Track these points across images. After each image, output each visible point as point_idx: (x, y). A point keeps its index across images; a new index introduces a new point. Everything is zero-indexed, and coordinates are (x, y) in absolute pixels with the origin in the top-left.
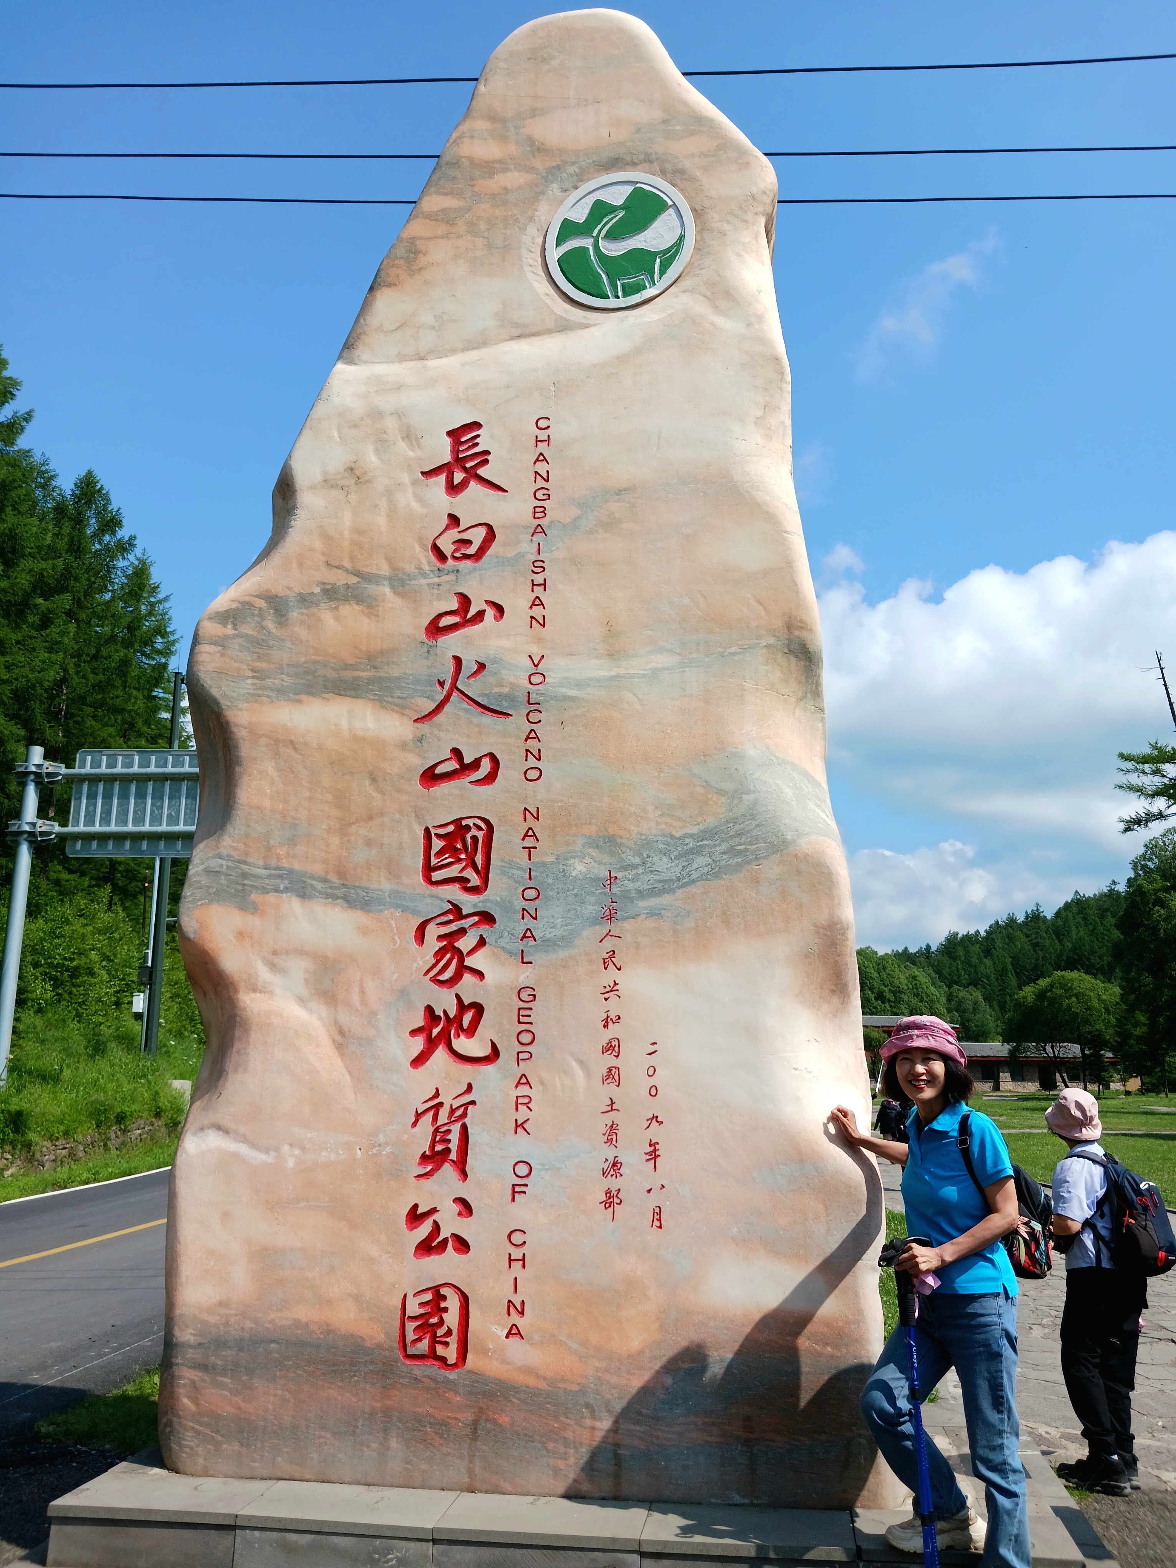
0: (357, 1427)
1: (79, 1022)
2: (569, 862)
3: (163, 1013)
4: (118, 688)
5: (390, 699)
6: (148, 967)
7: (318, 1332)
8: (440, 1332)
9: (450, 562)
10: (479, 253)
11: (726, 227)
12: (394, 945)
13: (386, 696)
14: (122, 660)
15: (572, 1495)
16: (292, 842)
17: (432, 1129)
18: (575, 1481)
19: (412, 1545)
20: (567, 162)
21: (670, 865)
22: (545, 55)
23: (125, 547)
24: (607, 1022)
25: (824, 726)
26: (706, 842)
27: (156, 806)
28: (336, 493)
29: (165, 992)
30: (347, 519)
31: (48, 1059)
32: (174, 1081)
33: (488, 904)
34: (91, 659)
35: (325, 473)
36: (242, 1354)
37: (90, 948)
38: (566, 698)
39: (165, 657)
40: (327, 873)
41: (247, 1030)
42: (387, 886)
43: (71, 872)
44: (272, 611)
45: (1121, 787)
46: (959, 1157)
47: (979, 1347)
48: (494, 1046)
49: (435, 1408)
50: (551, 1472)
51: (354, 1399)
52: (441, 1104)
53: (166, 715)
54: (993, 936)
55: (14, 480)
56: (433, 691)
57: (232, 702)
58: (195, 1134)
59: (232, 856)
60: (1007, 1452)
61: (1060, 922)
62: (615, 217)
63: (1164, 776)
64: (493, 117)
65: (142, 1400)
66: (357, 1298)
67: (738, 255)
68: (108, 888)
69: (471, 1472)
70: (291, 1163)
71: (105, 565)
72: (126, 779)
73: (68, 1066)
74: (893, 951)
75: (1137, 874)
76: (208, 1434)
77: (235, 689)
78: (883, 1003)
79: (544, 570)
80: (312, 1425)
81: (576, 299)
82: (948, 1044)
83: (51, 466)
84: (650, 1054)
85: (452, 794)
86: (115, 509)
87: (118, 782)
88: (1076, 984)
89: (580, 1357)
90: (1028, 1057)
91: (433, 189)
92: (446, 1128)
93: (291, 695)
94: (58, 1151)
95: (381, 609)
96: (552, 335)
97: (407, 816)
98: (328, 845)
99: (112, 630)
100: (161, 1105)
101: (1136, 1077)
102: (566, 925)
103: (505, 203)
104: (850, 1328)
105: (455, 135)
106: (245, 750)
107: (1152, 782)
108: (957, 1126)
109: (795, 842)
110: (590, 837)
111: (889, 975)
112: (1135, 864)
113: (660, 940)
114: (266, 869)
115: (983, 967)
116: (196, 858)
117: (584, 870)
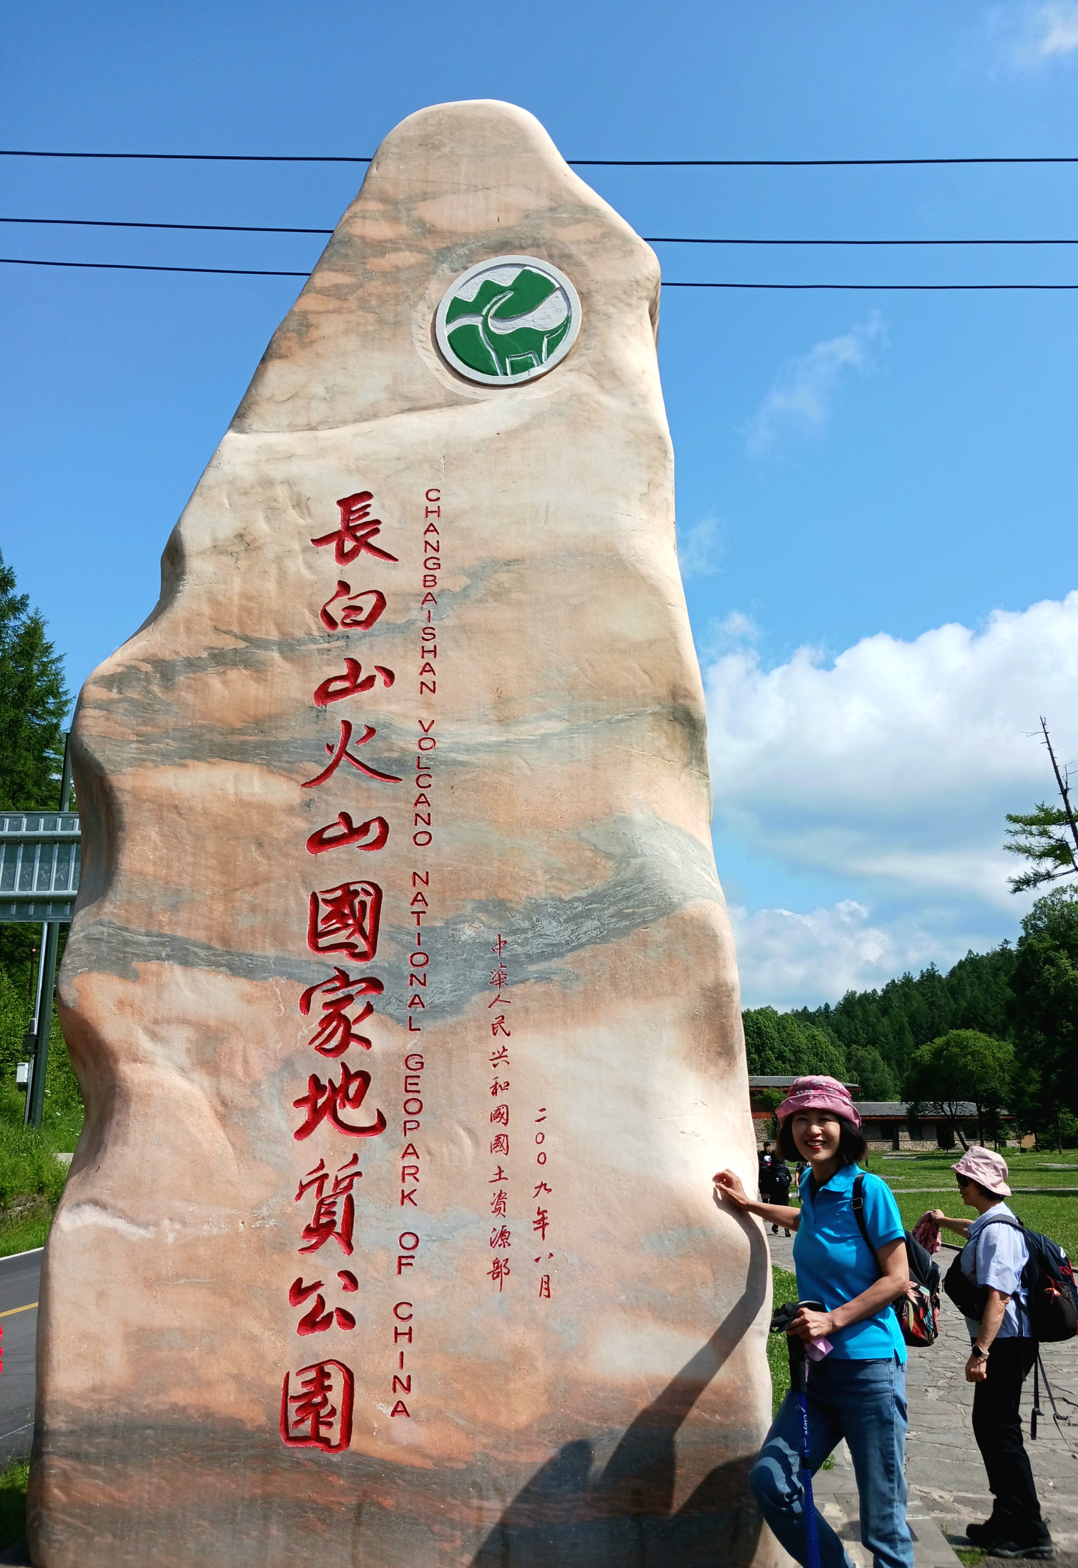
0: (236, 1515)
2: (458, 927)
3: (49, 1083)
4: (7, 749)
5: (278, 764)
6: (33, 1035)
7: (196, 1416)
8: (324, 1412)
9: (340, 628)
10: (370, 328)
11: (612, 310)
12: (279, 1014)
13: (274, 761)
14: (12, 721)
16: (175, 908)
17: (316, 1202)
20: (457, 244)
21: (559, 928)
22: (436, 142)
23: (18, 606)
24: (496, 1089)
25: (708, 792)
26: (594, 906)
27: (44, 870)
28: (225, 560)
29: (52, 1061)
30: (237, 585)
32: (56, 1154)
33: (376, 970)
35: (215, 539)
36: (116, 1441)
38: (455, 763)
39: (56, 718)
40: (210, 940)
41: (127, 1101)
42: (272, 952)
44: (158, 676)
45: (1010, 848)
46: (852, 1218)
47: (871, 1414)
48: (380, 1115)
49: (317, 1493)
50: (437, 1556)
51: (233, 1486)
52: (326, 1176)
53: (57, 777)
54: (890, 995)
56: (322, 755)
57: (115, 767)
58: (71, 1210)
59: (113, 923)
60: (896, 1521)
61: (955, 981)
62: (504, 297)
63: (1050, 837)
64: (385, 199)
65: (12, 1493)
66: (238, 1378)
67: (623, 337)
69: (354, 1558)
70: (171, 1239)
72: (13, 842)
74: (792, 1011)
75: (1028, 934)
76: (79, 1526)
77: (119, 754)
78: (784, 1063)
79: (434, 637)
80: (189, 1514)
81: (465, 374)
82: (843, 1105)
84: (539, 1121)
85: (340, 859)
86: (7, 568)
87: (5, 845)
88: (971, 1042)
89: (467, 1434)
90: (926, 1116)
91: (325, 266)
92: (331, 1200)
93: (176, 760)
95: (269, 673)
96: (442, 409)
97: (294, 881)
98: (211, 911)
99: (2, 689)
100: (43, 1179)
101: (1031, 1134)
102: (455, 991)
103: (396, 281)
104: (738, 1395)
105: (349, 213)
106: (128, 816)
107: (1039, 843)
108: (851, 1188)
109: (681, 904)
110: (480, 901)
111: (789, 1034)
112: (1025, 924)
113: (549, 1004)
114: (148, 936)
115: (880, 1026)
116: (77, 924)
117: (474, 934)
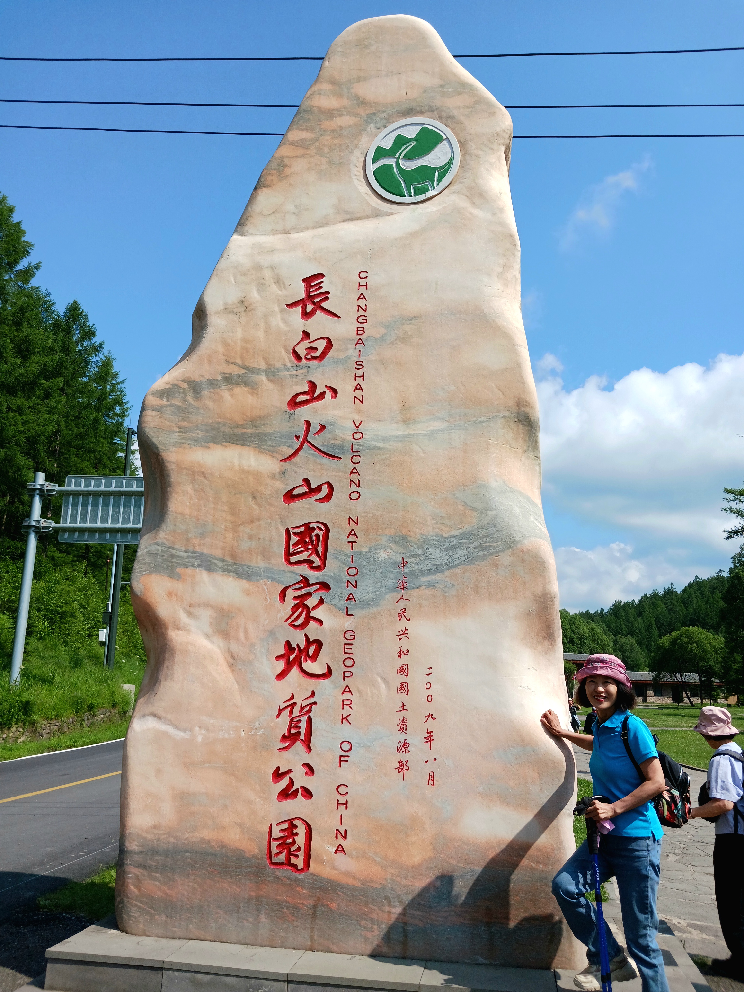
0: (240, 907)
1: (65, 646)
2: (377, 552)
3: (118, 642)
4: (92, 437)
5: (265, 447)
6: (109, 613)
7: (216, 846)
8: (293, 848)
9: (304, 361)
10: (323, 167)
11: (480, 153)
12: (266, 602)
13: (263, 445)
14: (94, 420)
15: (376, 955)
16: (203, 536)
17: (289, 719)
18: (378, 946)
19: (274, 983)
20: (379, 111)
21: (441, 555)
22: (367, 44)
23: (98, 348)
24: (400, 654)
25: (540, 468)
26: (464, 541)
27: (115, 512)
28: (232, 317)
29: (119, 629)
30: (239, 333)
31: (46, 669)
32: (124, 685)
33: (326, 578)
34: (75, 418)
35: (225, 304)
36: (168, 859)
37: (73, 600)
38: (376, 448)
39: (121, 418)
40: (224, 556)
41: (173, 654)
42: (262, 564)
43: (61, 552)
44: (191, 390)
45: (725, 510)
46: (622, 745)
47: (633, 870)
48: (329, 667)
49: (290, 897)
50: (363, 940)
51: (238, 890)
52: (295, 704)
53: (121, 455)
54: (643, 604)
55: (29, 306)
56: (292, 442)
57: (165, 447)
58: (140, 719)
59: (165, 544)
60: (649, 939)
61: (686, 596)
62: (410, 145)
64: (333, 82)
65: (104, 886)
66: (241, 825)
67: (488, 170)
68: (85, 563)
69: (312, 938)
70: (200, 739)
71: (85, 360)
72: (96, 495)
73: (59, 674)
74: (580, 612)
75: (736, 566)
76: (146, 909)
77: (168, 439)
78: (573, 645)
79: (363, 367)
80: (212, 905)
81: (384, 196)
82: (620, 674)
83: (52, 298)
84: (428, 675)
85: (303, 508)
86: (91, 325)
87: (91, 496)
88: (696, 635)
89: (382, 867)
90: (665, 681)
91: (295, 127)
92: (298, 719)
93: (203, 443)
94: (52, 727)
95: (260, 390)
96: (369, 219)
97: (275, 520)
98: (225, 538)
99: (88, 401)
100: (116, 700)
101: (734, 695)
102: (375, 592)
103: (340, 136)
104: (554, 853)
105: (309, 93)
106: (174, 478)
108: (620, 725)
109: (521, 541)
110: (390, 536)
111: (577, 627)
112: (734, 559)
113: (434, 602)
114: (186, 552)
115: (636, 623)
116: (142, 545)
117: (387, 557)
